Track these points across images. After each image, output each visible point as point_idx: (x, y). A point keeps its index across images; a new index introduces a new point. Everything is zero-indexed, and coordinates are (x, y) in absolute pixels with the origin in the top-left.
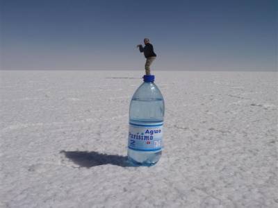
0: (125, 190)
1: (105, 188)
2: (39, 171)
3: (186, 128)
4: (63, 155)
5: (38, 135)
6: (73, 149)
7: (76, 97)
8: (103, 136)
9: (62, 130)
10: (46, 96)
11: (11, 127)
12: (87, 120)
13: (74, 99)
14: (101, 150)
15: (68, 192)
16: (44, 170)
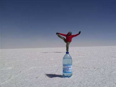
0: (60, 82)
1: (55, 82)
2: (39, 78)
3: (86, 68)
4: (46, 75)
5: (39, 70)
6: (49, 74)
7: (53, 58)
8: (58, 70)
9: (46, 69)
10: (43, 58)
11: (31, 68)
12: (55, 66)
13: (52, 59)
14: (57, 74)
15: (45, 82)
16: (40, 78)
